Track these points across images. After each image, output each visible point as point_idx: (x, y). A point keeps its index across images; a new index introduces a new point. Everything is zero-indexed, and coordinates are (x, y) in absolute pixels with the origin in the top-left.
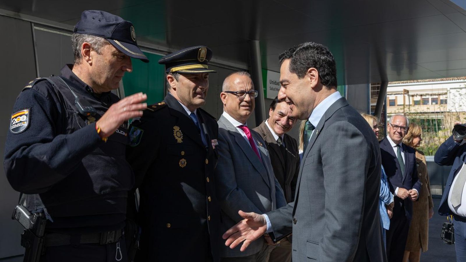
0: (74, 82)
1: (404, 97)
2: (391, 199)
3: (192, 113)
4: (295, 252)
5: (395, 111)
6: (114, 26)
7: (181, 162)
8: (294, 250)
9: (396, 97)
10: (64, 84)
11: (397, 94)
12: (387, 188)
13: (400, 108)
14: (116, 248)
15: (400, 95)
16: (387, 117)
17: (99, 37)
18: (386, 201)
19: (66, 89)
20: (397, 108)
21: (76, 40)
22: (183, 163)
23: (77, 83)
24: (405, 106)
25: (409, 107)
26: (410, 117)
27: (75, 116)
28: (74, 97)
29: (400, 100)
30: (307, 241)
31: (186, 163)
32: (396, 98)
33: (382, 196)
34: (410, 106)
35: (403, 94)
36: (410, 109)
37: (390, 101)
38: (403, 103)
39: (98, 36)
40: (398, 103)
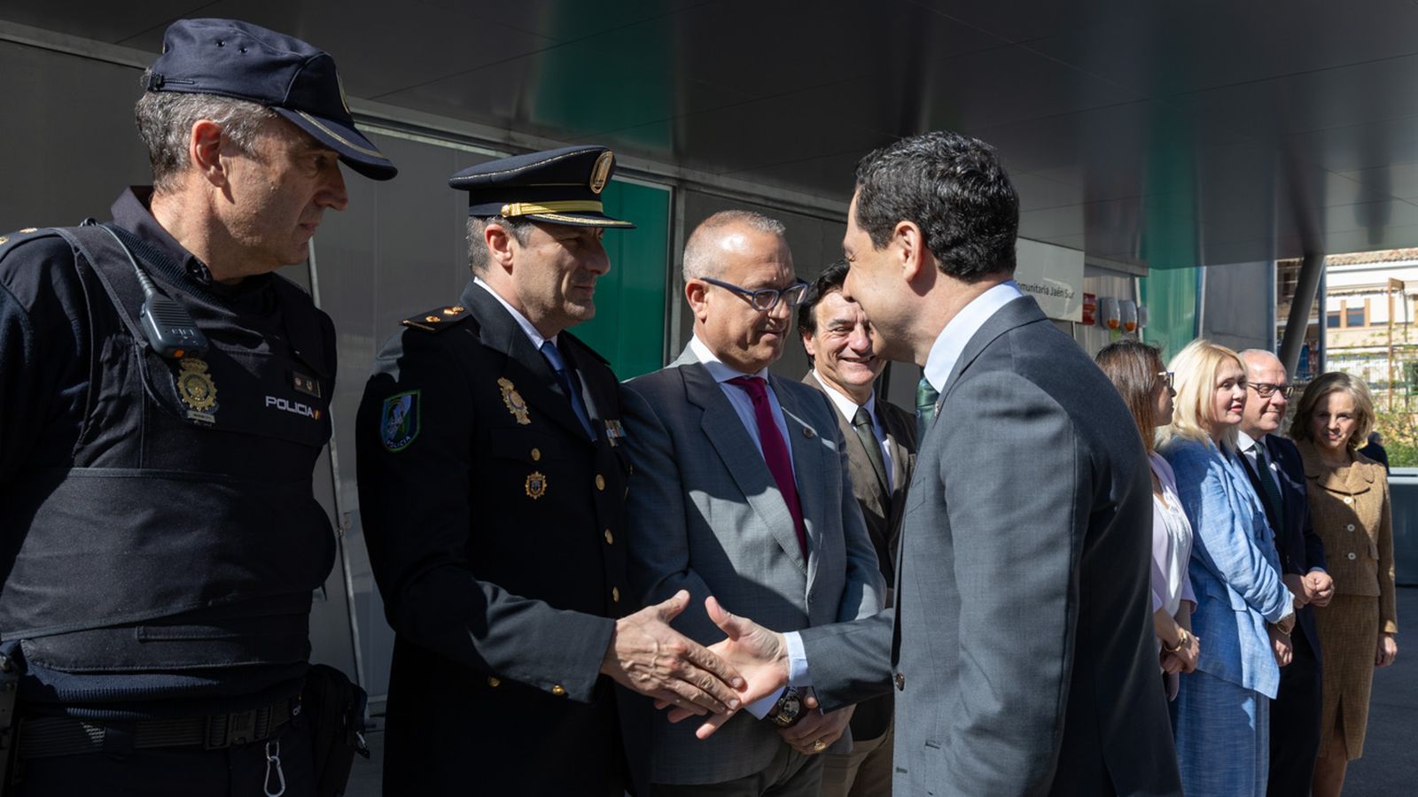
0: (150, 243)
1: (1391, 301)
2: (1285, 607)
3: (547, 343)
4: (901, 774)
5: (1365, 341)
6: (292, 68)
7: (531, 482)
8: (898, 770)
9: (1367, 301)
10: (119, 246)
11: (1368, 292)
12: (1272, 573)
13: (1378, 332)
14: (267, 759)
15: (1379, 295)
16: (1325, 358)
17: (246, 103)
18: (1267, 611)
19: (122, 263)
20: (1370, 332)
21: (166, 113)
22: (536, 485)
23: (159, 247)
24: (1394, 327)
25: (1406, 328)
26: (1407, 357)
27: (138, 353)
28: (142, 291)
29: (1378, 309)
30: (927, 745)
31: (545, 485)
32: (1366, 303)
33: (1256, 597)
34: (1408, 326)
35: (1387, 292)
36: (1409, 336)
37: (1350, 313)
38: (1386, 319)
39: (244, 100)
40: (1373, 320)
